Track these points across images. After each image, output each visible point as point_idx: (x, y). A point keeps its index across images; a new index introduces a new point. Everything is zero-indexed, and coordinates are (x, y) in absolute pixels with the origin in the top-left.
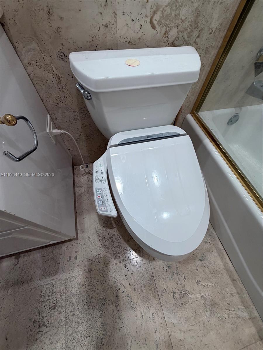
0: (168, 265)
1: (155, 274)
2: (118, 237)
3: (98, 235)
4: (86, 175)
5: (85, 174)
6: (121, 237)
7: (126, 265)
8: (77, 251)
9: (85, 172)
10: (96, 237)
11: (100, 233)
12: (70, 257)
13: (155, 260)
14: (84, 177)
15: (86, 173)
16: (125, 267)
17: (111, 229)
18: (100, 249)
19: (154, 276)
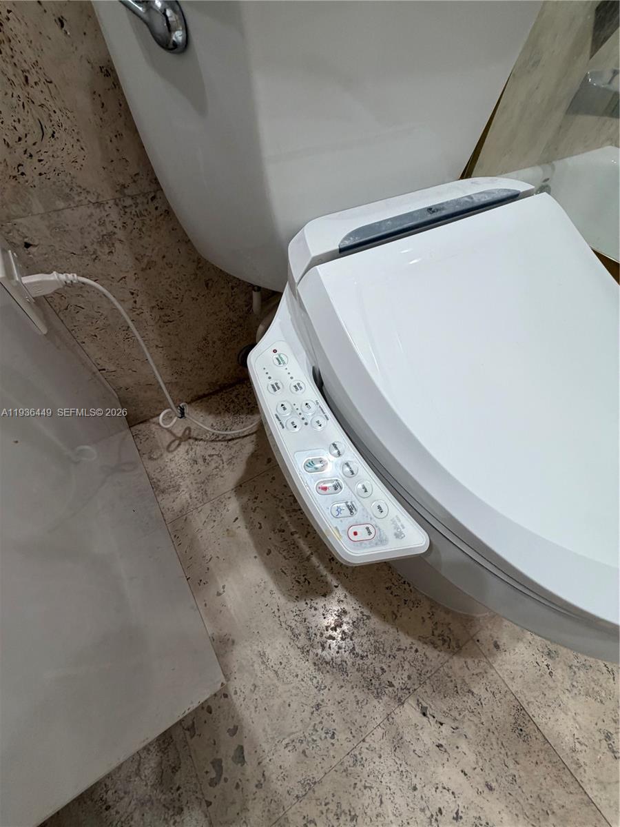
0: (546, 650)
1: (522, 697)
2: (360, 615)
3: (288, 632)
4: (179, 445)
5: (177, 442)
6: (366, 612)
7: (425, 705)
8: (236, 728)
9: (173, 438)
10: (286, 642)
11: (294, 623)
12: (217, 764)
13: (502, 647)
14: (175, 453)
15: (177, 438)
16: (424, 714)
17: (325, 596)
18: (315, 681)
19: (525, 705)
